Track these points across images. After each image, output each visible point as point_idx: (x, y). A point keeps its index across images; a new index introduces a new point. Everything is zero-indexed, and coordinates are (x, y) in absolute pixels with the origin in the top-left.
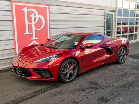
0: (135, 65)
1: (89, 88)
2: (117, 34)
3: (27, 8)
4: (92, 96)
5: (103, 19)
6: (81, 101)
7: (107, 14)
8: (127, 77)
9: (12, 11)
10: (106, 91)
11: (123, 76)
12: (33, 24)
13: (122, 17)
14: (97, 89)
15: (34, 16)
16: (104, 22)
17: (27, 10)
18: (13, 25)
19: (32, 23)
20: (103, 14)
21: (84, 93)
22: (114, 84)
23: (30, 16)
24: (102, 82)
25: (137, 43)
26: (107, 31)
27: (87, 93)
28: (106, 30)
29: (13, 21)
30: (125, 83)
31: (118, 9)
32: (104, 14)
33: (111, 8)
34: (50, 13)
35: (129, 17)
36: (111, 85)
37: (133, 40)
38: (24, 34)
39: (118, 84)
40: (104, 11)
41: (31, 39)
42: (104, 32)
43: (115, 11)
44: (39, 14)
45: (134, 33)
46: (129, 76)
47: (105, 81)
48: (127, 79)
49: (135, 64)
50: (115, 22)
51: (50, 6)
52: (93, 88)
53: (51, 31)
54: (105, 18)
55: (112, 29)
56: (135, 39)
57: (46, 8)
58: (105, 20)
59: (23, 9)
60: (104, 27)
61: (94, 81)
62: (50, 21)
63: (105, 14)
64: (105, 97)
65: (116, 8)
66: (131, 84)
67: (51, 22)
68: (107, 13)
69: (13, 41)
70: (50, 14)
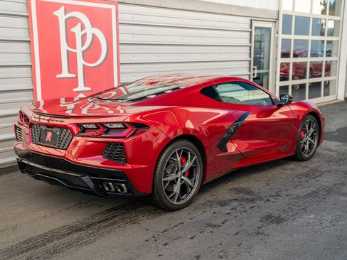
0: (331, 153)
1: (235, 200)
2: (281, 81)
3: (65, 10)
4: (245, 214)
5: (246, 42)
6: (223, 223)
7: (256, 28)
8: (317, 177)
9: (28, 17)
10: (274, 204)
11: (307, 175)
12: (79, 50)
13: (293, 37)
14: (253, 200)
15: (82, 30)
16: (248, 48)
17: (65, 14)
18: (32, 54)
19: (75, 48)
20: (247, 27)
21: (226, 209)
22: (290, 192)
23: (72, 30)
24: (262, 189)
25: (330, 105)
26: (256, 71)
27: (232, 209)
28: (254, 69)
29: (30, 42)
30: (314, 189)
31: (284, 15)
32: (249, 27)
33: (265, 11)
34: (118, 24)
35: (310, 38)
36: (284, 193)
37: (320, 96)
38: (58, 76)
39: (300, 192)
40: (248, 20)
41: (75, 90)
42: (250, 75)
43: (276, 21)
44: (92, 27)
45: (323, 79)
46: (320, 176)
47: (269, 187)
48: (317, 181)
49: (332, 151)
50: (277, 50)
51: (120, 6)
52: (243, 200)
53: (121, 71)
54: (251, 39)
55: (268, 68)
56: (324, 95)
57: (110, 10)
58: (251, 42)
59: (55, 13)
60: (248, 63)
61: (242, 188)
62: (119, 44)
63: (251, 28)
64: (276, 214)
65: (278, 12)
66: (330, 191)
67: (121, 47)
68: (255, 24)
69: (31, 93)
70: (120, 26)
